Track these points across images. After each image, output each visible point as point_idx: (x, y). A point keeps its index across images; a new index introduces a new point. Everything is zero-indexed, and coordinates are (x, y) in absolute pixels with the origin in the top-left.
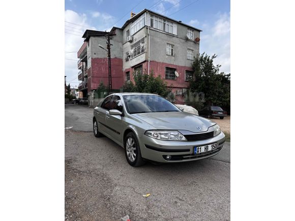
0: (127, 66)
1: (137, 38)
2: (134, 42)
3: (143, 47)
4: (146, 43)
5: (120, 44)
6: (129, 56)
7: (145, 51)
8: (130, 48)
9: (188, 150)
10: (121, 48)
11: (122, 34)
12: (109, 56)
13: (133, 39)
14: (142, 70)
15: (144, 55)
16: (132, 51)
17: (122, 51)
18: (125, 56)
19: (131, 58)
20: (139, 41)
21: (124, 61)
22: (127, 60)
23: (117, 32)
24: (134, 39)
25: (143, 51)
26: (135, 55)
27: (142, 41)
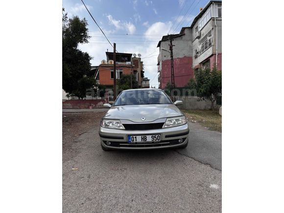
0: (196, 63)
1: (204, 32)
2: (202, 37)
3: (210, 40)
4: (213, 36)
5: (190, 42)
6: (198, 53)
7: (212, 44)
8: (198, 44)
9: (122, 138)
10: (190, 47)
11: (192, 32)
12: (172, 57)
13: (200, 34)
14: (210, 64)
15: (211, 48)
16: (199, 47)
17: (191, 48)
18: (194, 54)
19: (199, 55)
20: (206, 36)
21: (194, 58)
22: (196, 57)
23: (186, 31)
24: (202, 34)
25: (210, 44)
26: (203, 50)
27: (209, 34)
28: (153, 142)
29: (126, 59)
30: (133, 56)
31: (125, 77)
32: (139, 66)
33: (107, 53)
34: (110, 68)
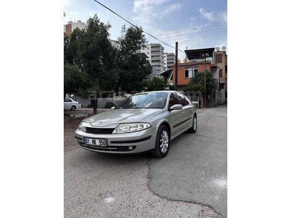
28: (100, 146)
29: (207, 54)
30: (216, 51)
31: (199, 76)
32: (223, 61)
33: (186, 51)
34: (184, 67)
